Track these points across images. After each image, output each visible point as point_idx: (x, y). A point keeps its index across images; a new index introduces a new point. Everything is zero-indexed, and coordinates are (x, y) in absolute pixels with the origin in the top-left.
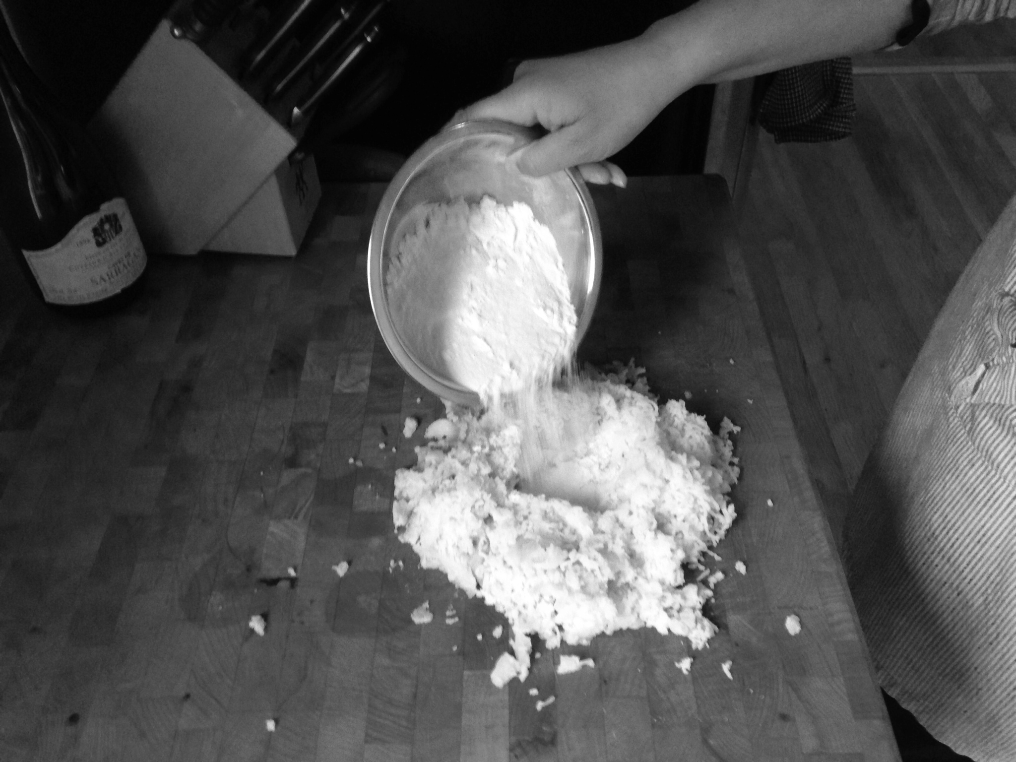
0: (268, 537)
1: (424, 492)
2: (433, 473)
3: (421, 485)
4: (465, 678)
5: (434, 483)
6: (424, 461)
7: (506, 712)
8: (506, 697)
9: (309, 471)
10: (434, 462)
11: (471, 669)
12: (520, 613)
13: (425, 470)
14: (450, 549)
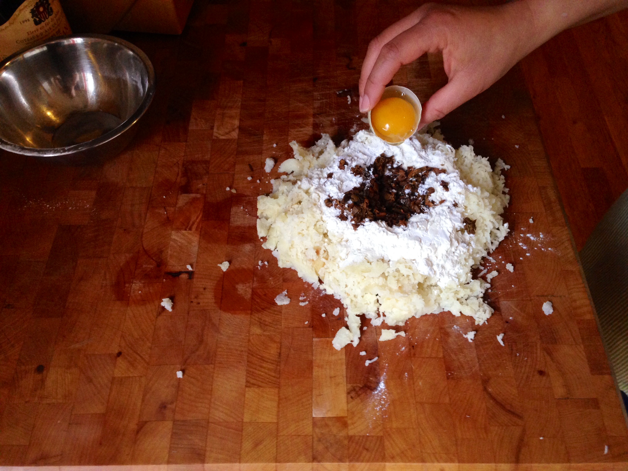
0: (171, 243)
1: (279, 214)
2: (285, 200)
3: (276, 208)
4: (314, 343)
5: (286, 207)
6: (278, 190)
7: (344, 367)
8: (344, 357)
9: (198, 196)
10: (285, 191)
11: (318, 337)
12: (352, 301)
13: (279, 197)
14: (299, 254)
